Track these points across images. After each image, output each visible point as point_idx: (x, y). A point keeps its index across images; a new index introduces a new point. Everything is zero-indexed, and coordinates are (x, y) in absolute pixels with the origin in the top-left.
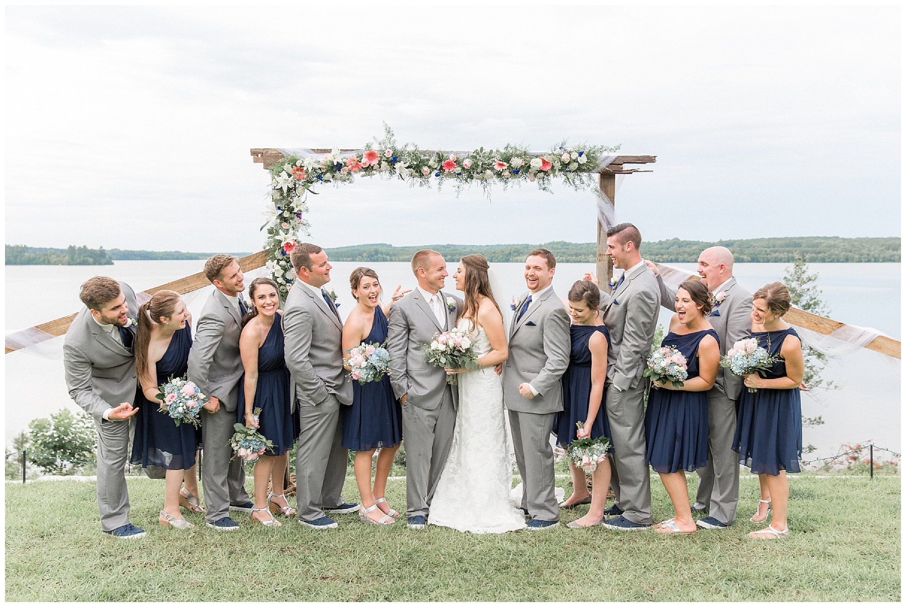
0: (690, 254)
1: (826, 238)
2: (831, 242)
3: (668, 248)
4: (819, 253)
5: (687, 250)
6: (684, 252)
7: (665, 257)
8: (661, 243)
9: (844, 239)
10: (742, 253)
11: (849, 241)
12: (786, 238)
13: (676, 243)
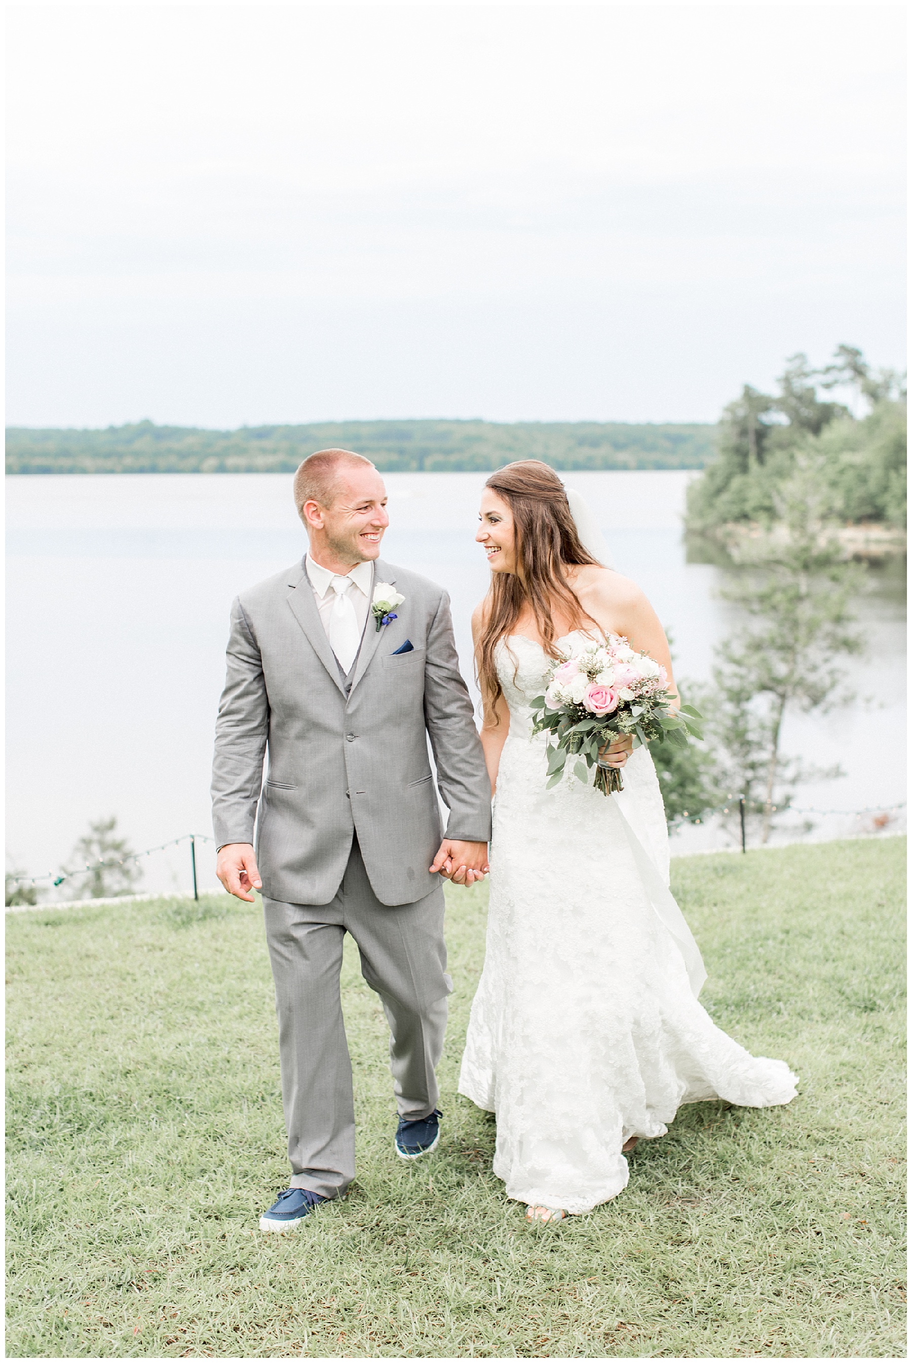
0: (181, 456)
1: (458, 422)
2: (472, 430)
3: (130, 442)
4: (452, 451)
5: (175, 445)
6: (169, 450)
7: (126, 460)
8: (113, 429)
9: (495, 426)
10: (292, 452)
11: (506, 427)
12: (379, 422)
13: (146, 429)
